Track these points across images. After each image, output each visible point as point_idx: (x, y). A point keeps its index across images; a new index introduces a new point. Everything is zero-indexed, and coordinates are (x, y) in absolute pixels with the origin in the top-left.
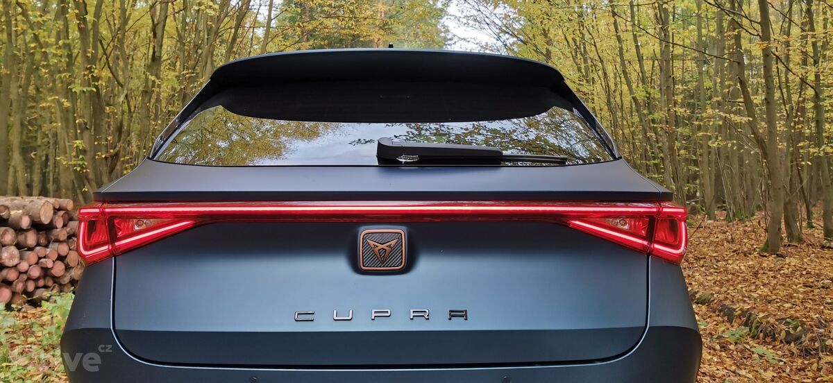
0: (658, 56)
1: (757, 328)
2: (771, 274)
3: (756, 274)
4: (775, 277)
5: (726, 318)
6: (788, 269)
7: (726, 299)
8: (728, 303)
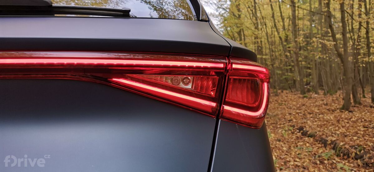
1: (339, 150)
2: (346, 121)
3: (338, 121)
4: (348, 123)
5: (323, 145)
6: (355, 118)
7: (323, 134)
8: (324, 137)
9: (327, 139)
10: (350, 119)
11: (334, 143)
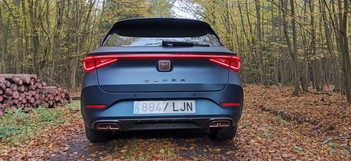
0: (257, 23)
1: (285, 116)
2: (294, 101)
3: (288, 102)
4: (294, 102)
5: (275, 115)
6: (300, 100)
7: (276, 109)
8: (276, 110)
9: (278, 111)
10: (297, 100)
11: (282, 113)
